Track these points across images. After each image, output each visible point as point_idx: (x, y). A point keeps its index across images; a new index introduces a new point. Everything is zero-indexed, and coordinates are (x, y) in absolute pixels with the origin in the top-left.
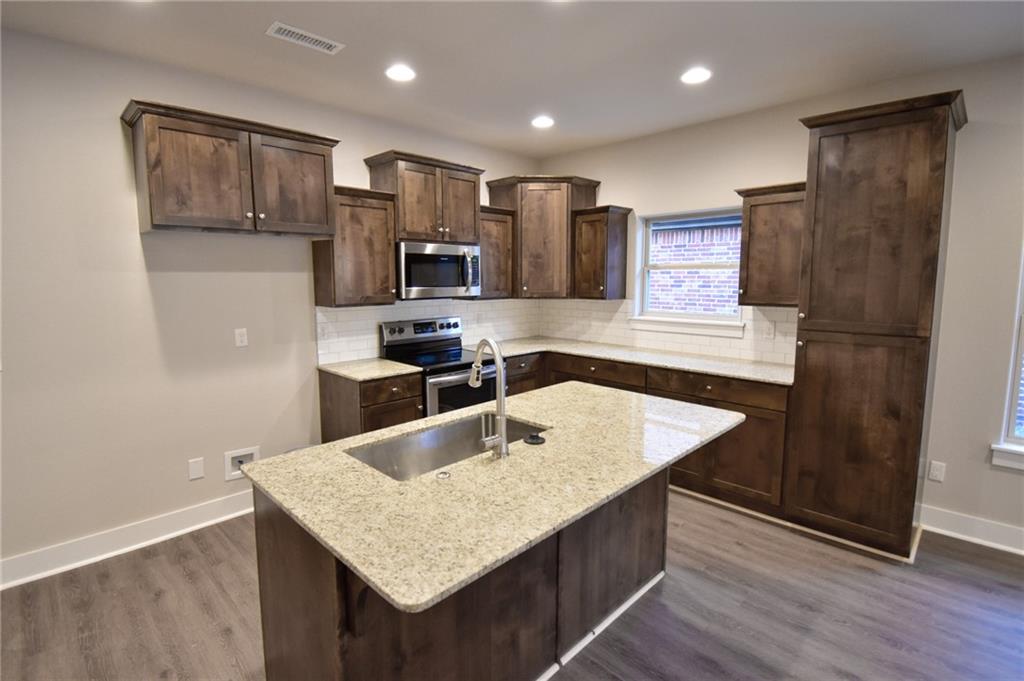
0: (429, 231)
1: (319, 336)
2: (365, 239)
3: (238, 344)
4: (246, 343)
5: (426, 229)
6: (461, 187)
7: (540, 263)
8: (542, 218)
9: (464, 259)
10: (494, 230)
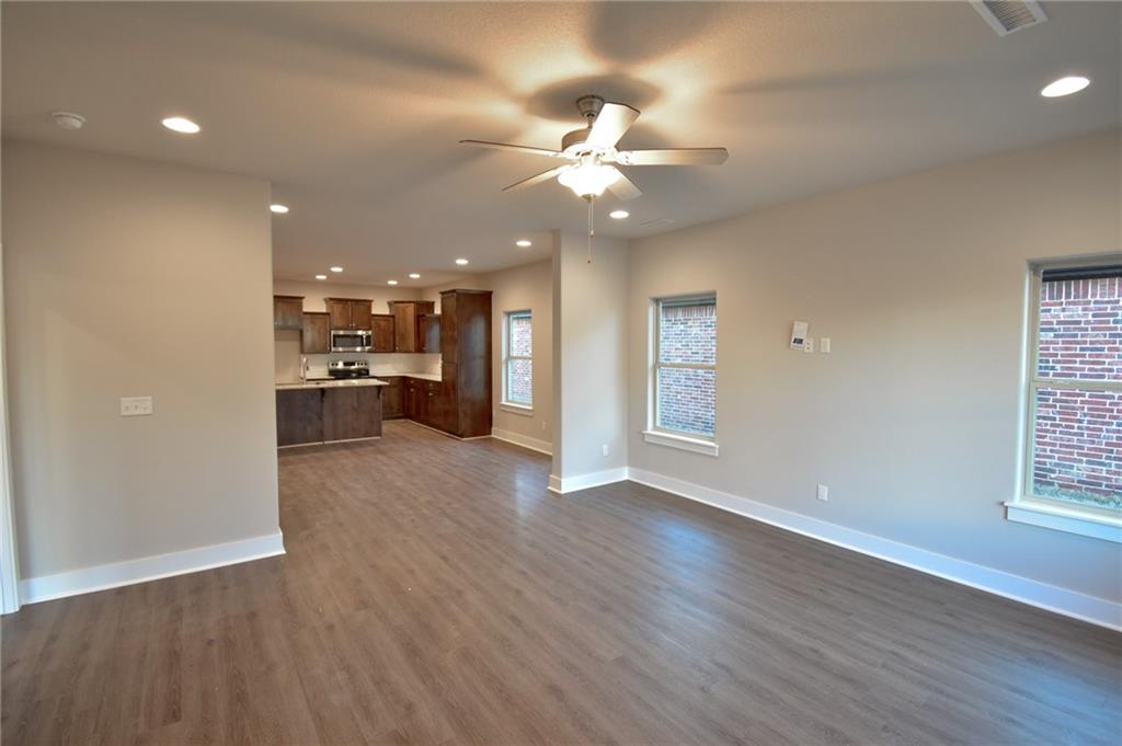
2: (317, 330)
5: (343, 325)
6: (362, 308)
7: (403, 337)
8: (404, 319)
9: (362, 337)
10: (382, 323)
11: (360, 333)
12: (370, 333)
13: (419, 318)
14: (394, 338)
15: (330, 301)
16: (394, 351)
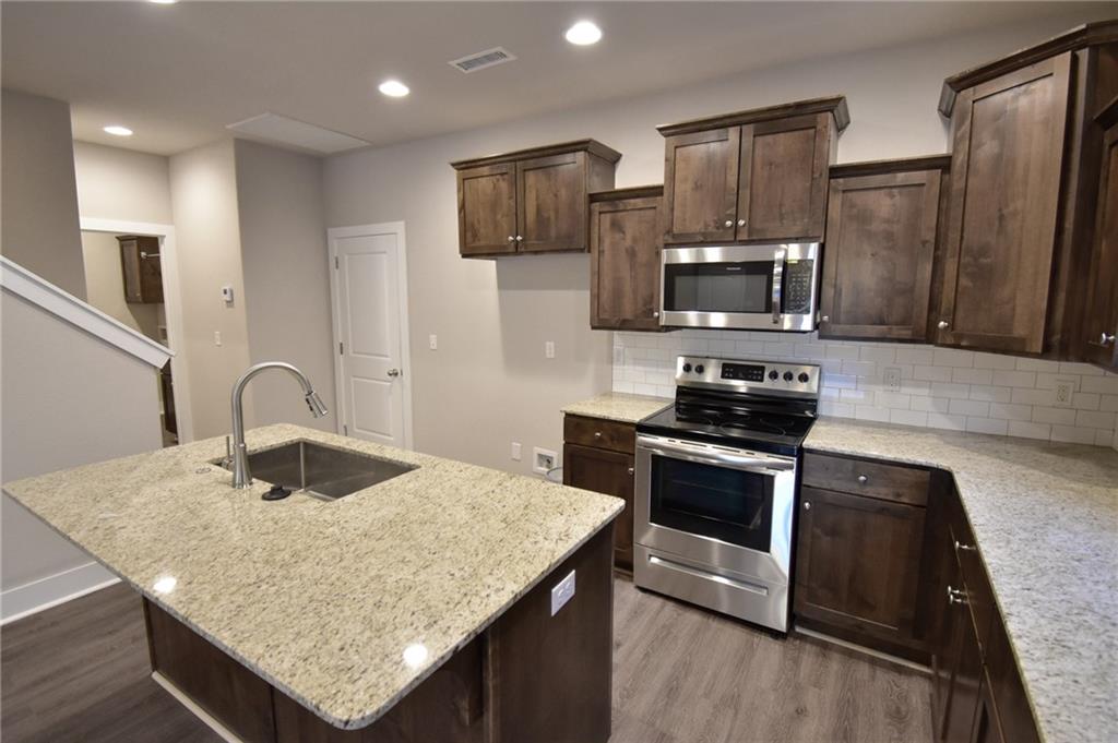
0: (711, 229)
1: (615, 360)
2: (627, 250)
3: (548, 356)
4: (552, 356)
5: (706, 226)
7: (985, 273)
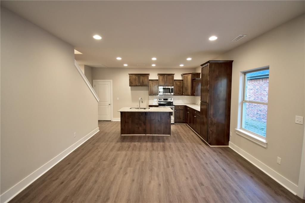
6: (170, 77)
7: (186, 89)
8: (187, 81)
9: (170, 88)
10: (178, 83)
11: (169, 87)
12: (173, 87)
13: (193, 80)
14: (183, 89)
15: (160, 75)
16: (182, 95)
